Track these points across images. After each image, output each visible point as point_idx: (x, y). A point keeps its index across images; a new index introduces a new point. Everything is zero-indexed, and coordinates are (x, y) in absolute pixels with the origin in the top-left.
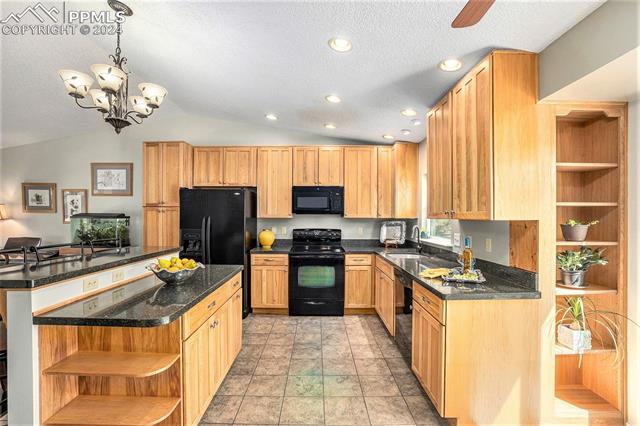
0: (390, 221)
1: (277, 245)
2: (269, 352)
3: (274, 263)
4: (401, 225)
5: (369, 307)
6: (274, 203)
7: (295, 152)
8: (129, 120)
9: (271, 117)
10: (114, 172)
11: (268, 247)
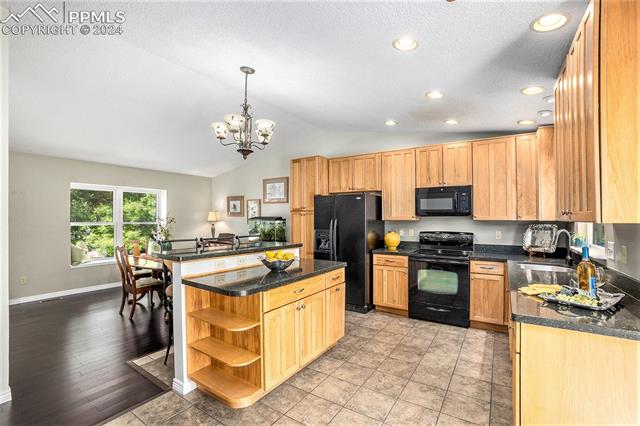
0: (535, 224)
1: (403, 246)
2: (371, 346)
3: (394, 264)
4: (551, 229)
5: (501, 323)
6: (399, 205)
7: (418, 153)
8: (253, 148)
9: (391, 123)
10: (277, 185)
11: (394, 249)
